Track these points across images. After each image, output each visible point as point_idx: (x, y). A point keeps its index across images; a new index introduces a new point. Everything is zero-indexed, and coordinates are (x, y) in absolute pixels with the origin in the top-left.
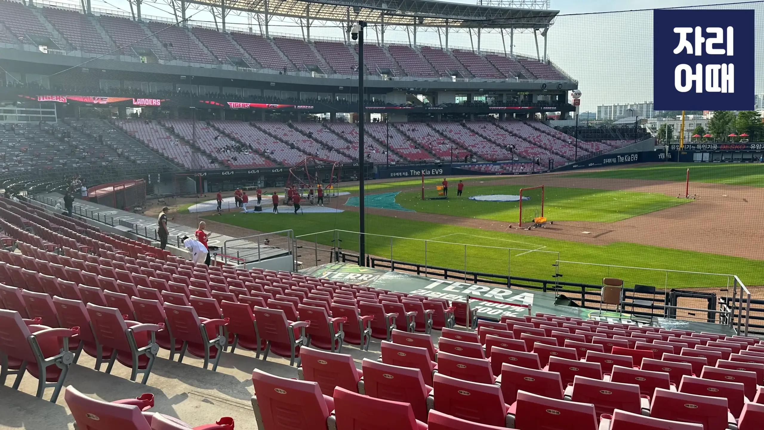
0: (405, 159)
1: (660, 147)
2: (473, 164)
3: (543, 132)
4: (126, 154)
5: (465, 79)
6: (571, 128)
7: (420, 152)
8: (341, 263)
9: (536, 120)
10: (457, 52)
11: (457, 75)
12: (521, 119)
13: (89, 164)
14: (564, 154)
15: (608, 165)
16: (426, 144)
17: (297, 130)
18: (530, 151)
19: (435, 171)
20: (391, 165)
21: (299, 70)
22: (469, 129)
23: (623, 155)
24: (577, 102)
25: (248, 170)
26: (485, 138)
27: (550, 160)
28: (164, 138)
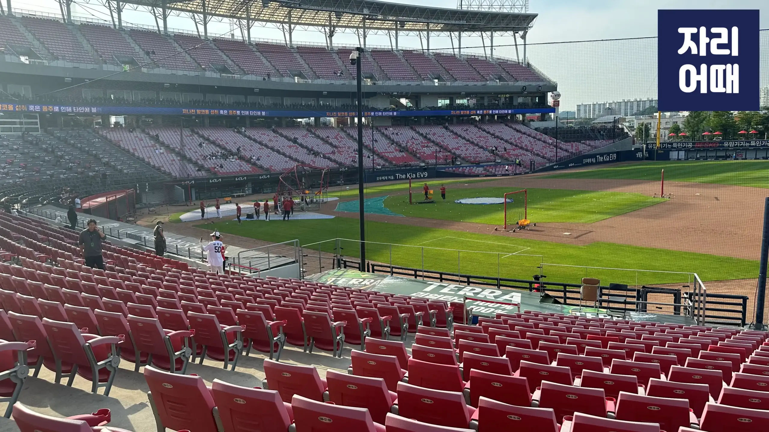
0: (391, 163)
1: (637, 145)
2: (458, 167)
3: (524, 133)
4: (112, 163)
5: (447, 83)
6: (551, 129)
7: (405, 156)
8: (343, 269)
9: (517, 122)
10: (438, 56)
11: (439, 78)
12: (502, 121)
13: (76, 175)
14: (545, 155)
15: (587, 164)
16: (411, 147)
17: (282, 135)
18: (512, 152)
19: (420, 174)
20: (378, 169)
21: (283, 76)
22: (452, 132)
23: (602, 155)
24: (557, 103)
25: (235, 177)
26: (468, 140)
27: (531, 162)
28: (149, 147)
